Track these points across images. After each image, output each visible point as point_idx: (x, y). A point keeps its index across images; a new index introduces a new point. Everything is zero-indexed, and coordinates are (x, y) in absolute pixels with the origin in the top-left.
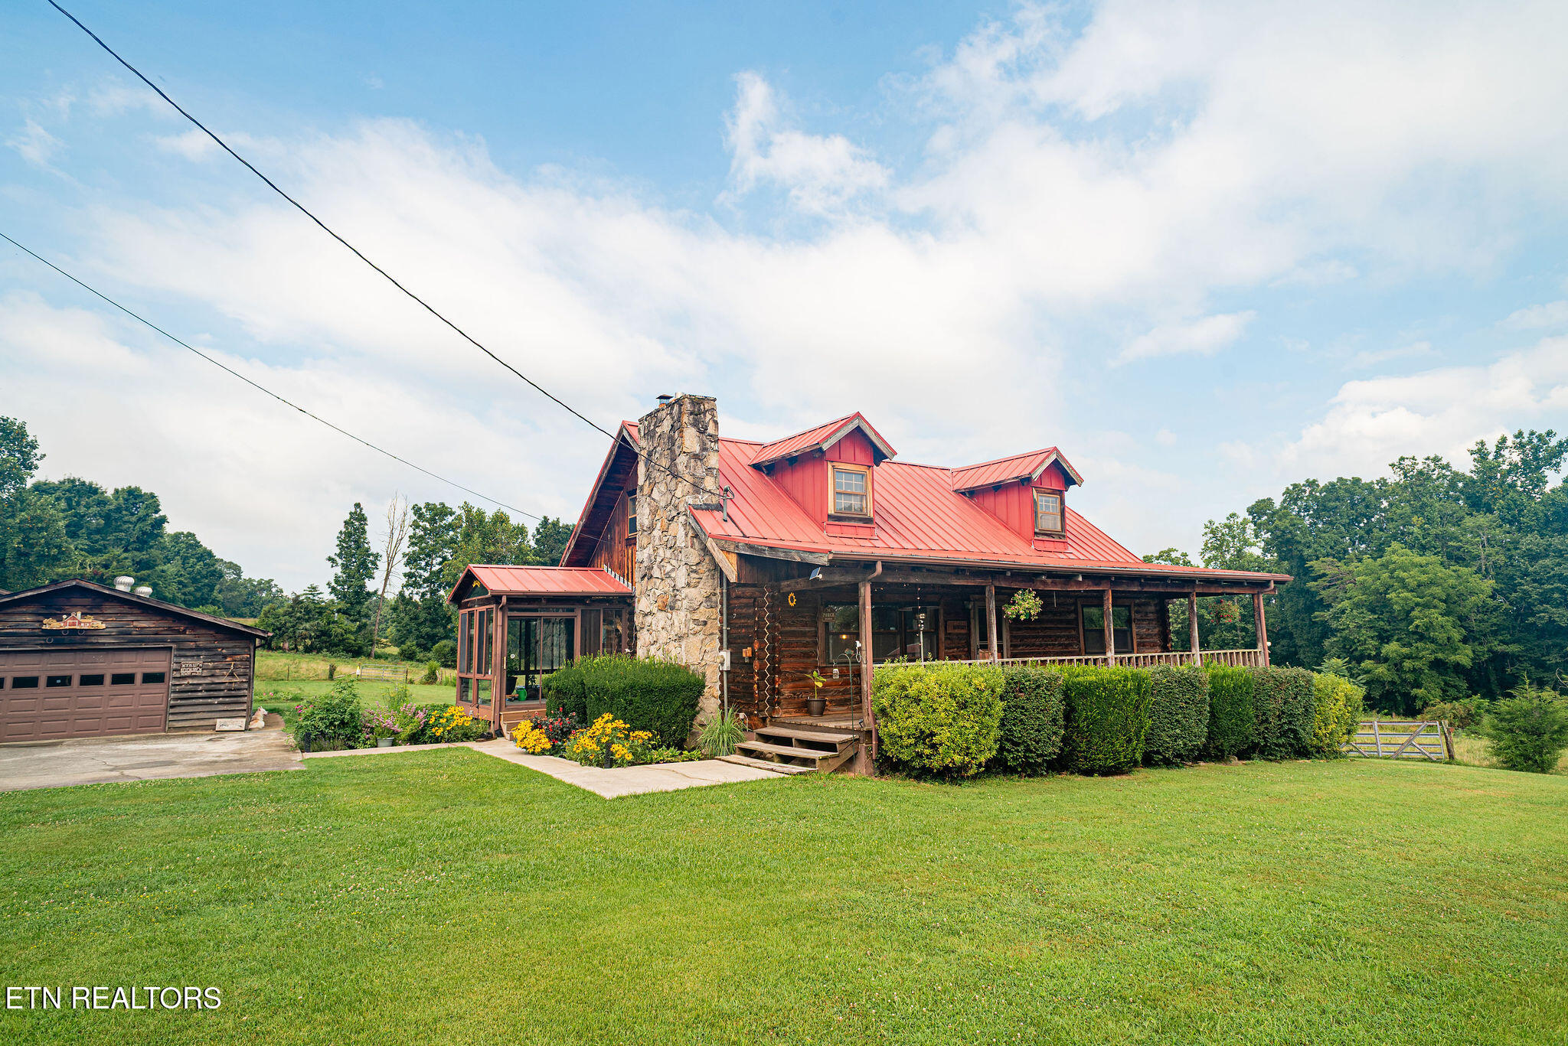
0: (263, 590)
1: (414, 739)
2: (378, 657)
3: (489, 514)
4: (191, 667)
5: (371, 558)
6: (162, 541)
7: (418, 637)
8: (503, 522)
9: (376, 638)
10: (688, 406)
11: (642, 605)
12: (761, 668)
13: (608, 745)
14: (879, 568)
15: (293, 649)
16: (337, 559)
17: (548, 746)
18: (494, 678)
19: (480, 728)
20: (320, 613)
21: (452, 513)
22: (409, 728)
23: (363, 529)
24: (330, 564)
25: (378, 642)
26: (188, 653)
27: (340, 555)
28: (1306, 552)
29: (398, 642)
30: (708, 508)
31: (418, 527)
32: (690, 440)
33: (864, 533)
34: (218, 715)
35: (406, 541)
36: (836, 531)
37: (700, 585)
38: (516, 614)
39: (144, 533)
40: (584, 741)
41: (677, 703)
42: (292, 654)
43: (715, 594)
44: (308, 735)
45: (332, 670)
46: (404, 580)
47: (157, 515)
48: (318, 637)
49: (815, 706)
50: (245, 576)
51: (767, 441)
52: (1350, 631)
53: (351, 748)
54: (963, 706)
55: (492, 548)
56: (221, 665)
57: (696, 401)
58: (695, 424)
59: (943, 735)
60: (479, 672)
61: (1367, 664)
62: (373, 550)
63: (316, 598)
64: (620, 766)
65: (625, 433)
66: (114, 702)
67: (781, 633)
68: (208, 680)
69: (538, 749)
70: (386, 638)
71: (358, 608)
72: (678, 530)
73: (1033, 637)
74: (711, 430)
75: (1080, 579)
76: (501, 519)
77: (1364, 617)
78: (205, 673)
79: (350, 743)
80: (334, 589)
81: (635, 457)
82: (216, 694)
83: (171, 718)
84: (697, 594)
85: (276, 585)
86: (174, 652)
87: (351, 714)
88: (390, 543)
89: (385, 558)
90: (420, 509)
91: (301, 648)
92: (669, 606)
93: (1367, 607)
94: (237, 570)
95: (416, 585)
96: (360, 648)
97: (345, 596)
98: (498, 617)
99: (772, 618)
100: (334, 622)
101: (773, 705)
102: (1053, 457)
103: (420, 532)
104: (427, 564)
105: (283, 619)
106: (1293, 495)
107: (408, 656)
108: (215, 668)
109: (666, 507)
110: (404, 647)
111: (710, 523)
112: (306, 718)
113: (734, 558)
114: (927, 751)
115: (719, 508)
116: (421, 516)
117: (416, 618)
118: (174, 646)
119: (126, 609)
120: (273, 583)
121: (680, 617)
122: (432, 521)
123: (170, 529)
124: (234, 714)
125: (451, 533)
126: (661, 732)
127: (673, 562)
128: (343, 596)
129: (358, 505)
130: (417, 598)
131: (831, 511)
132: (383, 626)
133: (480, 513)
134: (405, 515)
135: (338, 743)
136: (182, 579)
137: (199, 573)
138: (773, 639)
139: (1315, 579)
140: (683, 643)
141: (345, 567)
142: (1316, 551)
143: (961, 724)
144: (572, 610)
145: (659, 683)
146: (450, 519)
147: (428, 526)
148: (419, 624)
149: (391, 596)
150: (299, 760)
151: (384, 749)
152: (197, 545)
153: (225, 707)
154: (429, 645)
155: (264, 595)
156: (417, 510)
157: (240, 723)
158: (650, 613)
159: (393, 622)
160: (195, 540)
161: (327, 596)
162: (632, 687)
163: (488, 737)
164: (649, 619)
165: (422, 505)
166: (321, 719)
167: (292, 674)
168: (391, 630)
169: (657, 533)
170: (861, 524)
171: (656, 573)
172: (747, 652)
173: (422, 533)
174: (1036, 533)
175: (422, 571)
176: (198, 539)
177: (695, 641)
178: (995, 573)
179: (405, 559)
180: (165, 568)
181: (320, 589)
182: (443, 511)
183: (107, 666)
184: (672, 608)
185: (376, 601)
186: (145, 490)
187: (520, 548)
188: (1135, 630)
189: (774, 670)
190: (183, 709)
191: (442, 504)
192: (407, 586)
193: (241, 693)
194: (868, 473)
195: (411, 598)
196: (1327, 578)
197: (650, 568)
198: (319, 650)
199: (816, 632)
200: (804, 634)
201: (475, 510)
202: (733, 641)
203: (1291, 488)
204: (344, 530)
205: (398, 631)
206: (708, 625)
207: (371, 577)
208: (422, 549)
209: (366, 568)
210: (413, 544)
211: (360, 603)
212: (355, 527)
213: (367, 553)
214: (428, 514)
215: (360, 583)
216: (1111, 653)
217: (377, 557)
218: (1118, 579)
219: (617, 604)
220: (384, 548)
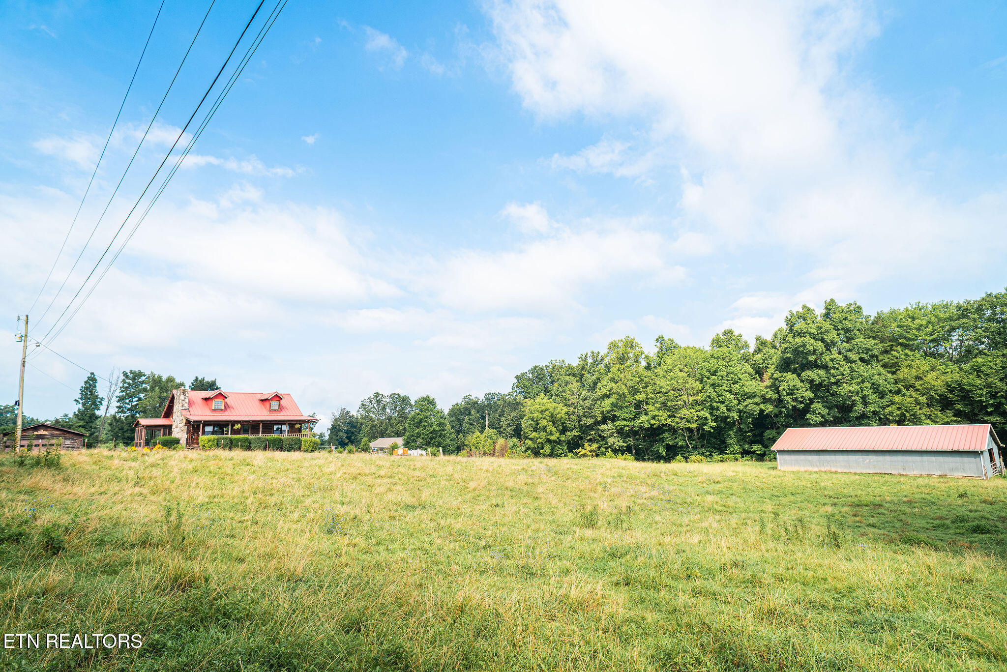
3: (164, 378)
4: (68, 442)
5: (99, 400)
8: (172, 381)
10: (182, 391)
11: (173, 427)
12: (190, 437)
13: (159, 449)
14: (203, 422)
18: (142, 442)
21: (144, 376)
23: (95, 385)
24: (75, 403)
26: (67, 439)
27: (81, 399)
31: (125, 383)
32: (182, 397)
35: (118, 390)
36: (214, 412)
37: (182, 424)
38: (148, 429)
40: (155, 449)
41: (177, 443)
43: (185, 426)
46: (117, 410)
54: (209, 441)
55: (165, 394)
56: (75, 442)
57: (184, 390)
58: (183, 394)
60: (139, 441)
62: (100, 396)
63: (67, 420)
71: (91, 424)
72: (179, 413)
74: (187, 395)
75: (251, 422)
76: (170, 380)
78: (71, 444)
80: (77, 415)
81: (174, 398)
84: (182, 426)
88: (110, 391)
89: (106, 400)
90: (127, 373)
92: (176, 427)
95: (123, 412)
97: (83, 419)
98: (144, 430)
99: (192, 430)
101: (192, 443)
102: (276, 394)
103: (126, 385)
104: (130, 401)
109: (178, 409)
111: (184, 413)
116: (127, 377)
117: (122, 429)
119: (53, 429)
121: (178, 429)
122: (134, 379)
125: (144, 386)
126: (170, 448)
127: (178, 419)
129: (92, 374)
130: (123, 419)
131: (213, 409)
133: (160, 377)
134: (118, 377)
138: (193, 433)
140: (179, 434)
141: (84, 404)
143: (209, 443)
144: (160, 428)
145: (174, 440)
146: (143, 378)
147: (131, 382)
149: (109, 416)
156: (125, 374)
159: (109, 431)
161: (73, 419)
162: (167, 441)
164: (174, 429)
165: (128, 371)
169: (176, 414)
170: (220, 411)
174: (269, 410)
175: (126, 405)
178: (230, 421)
179: (118, 399)
181: (69, 416)
182: (140, 374)
185: (100, 420)
191: (140, 371)
192: (118, 412)
194: (223, 401)
195: (120, 419)
197: (175, 420)
202: (187, 434)
204: (84, 386)
205: (112, 435)
206: (184, 431)
207: (98, 409)
208: (127, 394)
209: (96, 405)
210: (122, 391)
211: (92, 422)
212: (91, 383)
213: (97, 397)
214: (131, 376)
215: (92, 412)
216: (260, 434)
217: (102, 399)
218: (262, 421)
219: (170, 427)
220: (106, 395)
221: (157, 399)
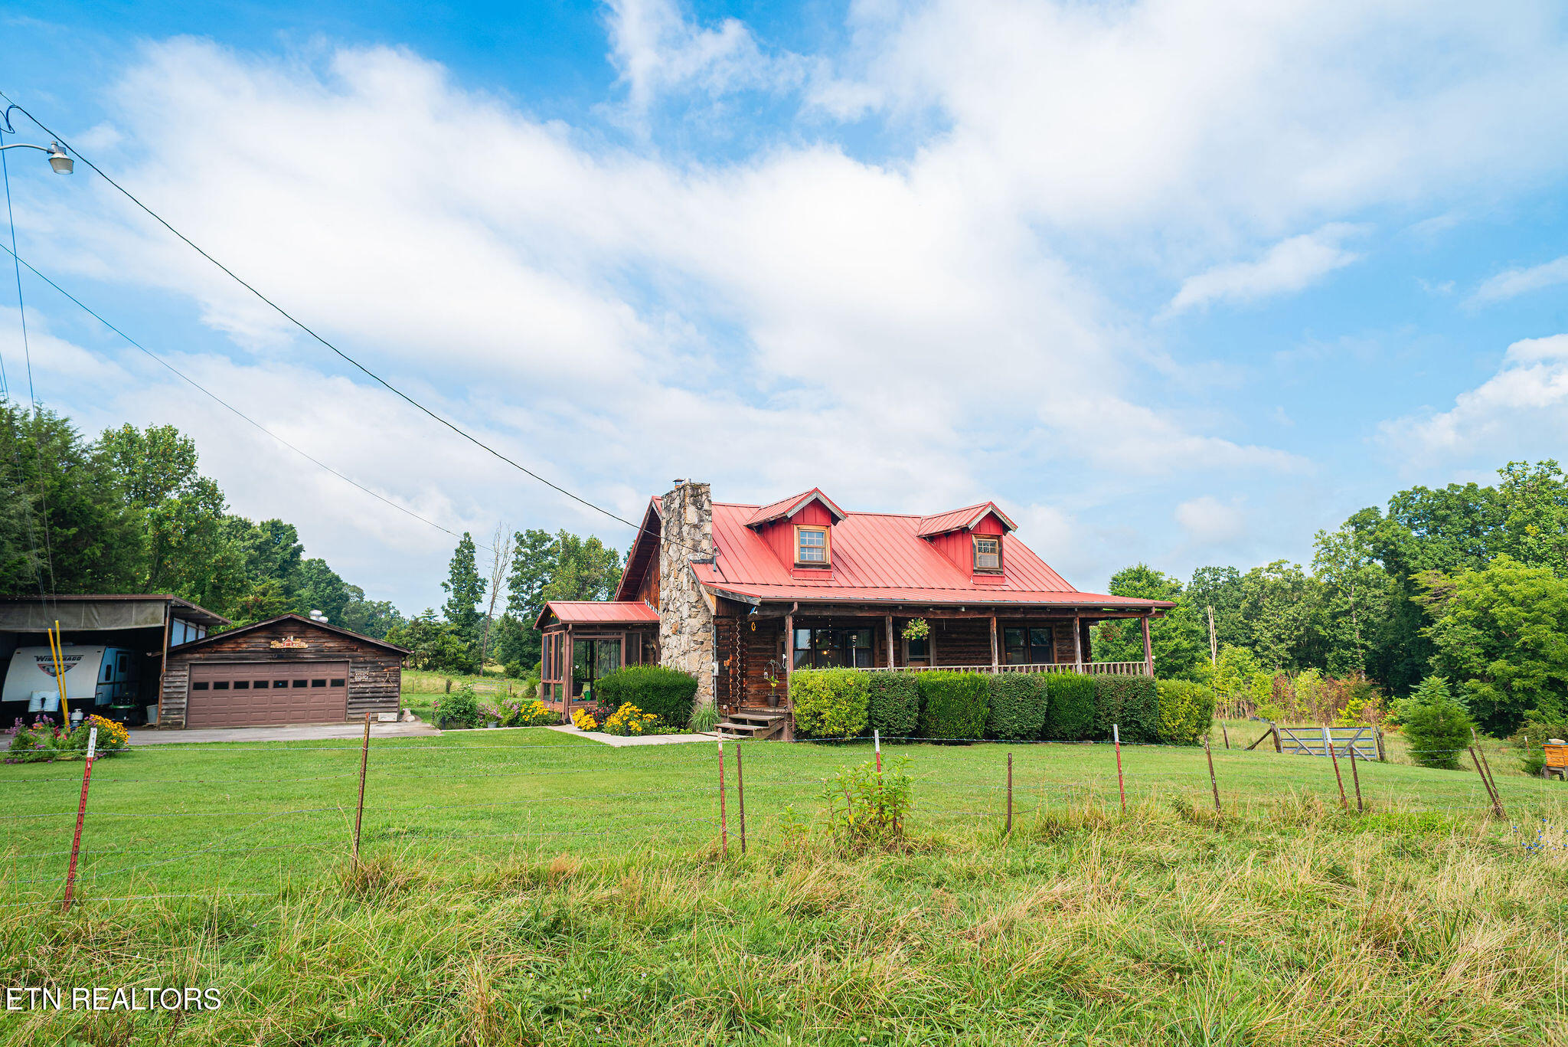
0: (382, 612)
1: (512, 723)
2: (486, 674)
3: (583, 541)
4: (361, 675)
5: (479, 583)
6: (299, 567)
7: (521, 656)
8: (596, 547)
9: (483, 657)
10: (689, 491)
11: (664, 630)
12: (734, 674)
13: (628, 721)
14: (796, 606)
15: (413, 667)
16: (450, 584)
17: (595, 725)
18: (565, 684)
19: (555, 717)
20: (436, 634)
21: (550, 540)
22: (507, 716)
23: (472, 557)
24: (443, 589)
25: (486, 661)
26: (360, 666)
27: (452, 581)
28: (1412, 564)
29: (504, 661)
30: (704, 562)
31: (520, 553)
32: (691, 515)
33: (823, 576)
34: (379, 710)
35: (509, 567)
36: (800, 575)
37: (699, 616)
38: (579, 637)
39: (285, 561)
40: (614, 720)
41: (678, 697)
42: (413, 671)
43: (709, 623)
44: (444, 718)
45: (449, 684)
46: (508, 603)
47: (295, 545)
48: (435, 656)
49: (772, 699)
50: (366, 599)
51: (763, 504)
52: (1453, 648)
53: (470, 728)
54: (839, 695)
55: (586, 572)
56: (380, 674)
57: (696, 488)
58: (694, 503)
59: (827, 714)
60: (555, 679)
61: (1472, 683)
62: (481, 576)
63: (432, 620)
64: (635, 735)
65: (654, 505)
66: (312, 700)
67: (748, 650)
68: (372, 685)
69: (588, 728)
70: (493, 657)
71: (469, 629)
72: (683, 578)
73: (960, 652)
74: (706, 506)
75: (963, 610)
76: (594, 545)
77: (1468, 634)
78: (371, 680)
79: (470, 724)
80: (447, 612)
81: (659, 522)
82: (377, 695)
83: (349, 711)
84: (696, 623)
85: (394, 608)
86: (350, 665)
87: (470, 706)
88: (496, 569)
89: (490, 583)
90: (522, 536)
91: (420, 666)
92: (678, 632)
93: (1472, 622)
94: (360, 593)
95: (519, 607)
96: (471, 666)
97: (457, 619)
98: (567, 640)
99: (741, 639)
100: (448, 643)
101: (742, 699)
102: (989, 510)
103: (522, 558)
104: (529, 588)
105: (405, 640)
106: (1401, 503)
107: (513, 674)
108: (376, 676)
109: (677, 561)
110: (509, 665)
111: (704, 573)
112: (442, 708)
113: (714, 598)
114: (818, 725)
115: (711, 562)
116: (522, 543)
117: (519, 638)
118: (350, 660)
119: (319, 634)
120: (391, 605)
121: (685, 638)
122: (533, 547)
123: (304, 557)
124: (390, 710)
125: (550, 558)
126: (666, 717)
127: (681, 600)
128: (457, 620)
129: (467, 535)
130: (520, 619)
131: (797, 560)
132: (490, 646)
133: (576, 540)
134: (508, 542)
135: (462, 724)
136: (315, 602)
137: (329, 596)
138: (741, 654)
139: (1417, 593)
140: (686, 657)
141: (457, 591)
142: (1423, 563)
143: (838, 706)
144: (620, 634)
145: (665, 683)
146: (548, 545)
147: (529, 551)
148: (522, 644)
149: (498, 615)
150: (438, 732)
151: (491, 729)
152: (327, 570)
153: (384, 705)
154: (531, 664)
155: (383, 616)
156: (519, 538)
157: (394, 716)
158: (668, 636)
159: (499, 642)
160: (325, 566)
161: (441, 618)
162: (646, 686)
163: (560, 723)
164: (668, 639)
165: (523, 533)
166: (452, 708)
167: (416, 688)
168: (498, 650)
169: (672, 579)
170: (820, 569)
171: (671, 607)
172: (727, 663)
173: (524, 558)
174: (975, 571)
175: (524, 595)
176: (328, 565)
177: (695, 655)
178: (892, 607)
179: (509, 583)
180: (300, 592)
181: (435, 613)
182: (542, 538)
183: (310, 674)
184: (680, 633)
185: (483, 622)
186: (285, 522)
187: (611, 572)
188: (1056, 646)
189: (742, 675)
190: (357, 706)
191: (542, 531)
192: (510, 608)
193: (394, 694)
194: (827, 531)
195: (515, 620)
196: (1430, 592)
197: (667, 604)
198: (435, 668)
199: (775, 649)
200: (765, 650)
201: (570, 537)
202: (720, 656)
203: (1399, 495)
204: (455, 557)
205: (504, 650)
206: (705, 644)
207: (479, 601)
208: (523, 574)
209: (475, 593)
210: (516, 569)
211: (470, 625)
212: (465, 555)
213: (476, 578)
214: (529, 542)
215: (469, 606)
216: (995, 664)
217: (484, 581)
218: (999, 609)
219: (652, 629)
220: (490, 574)
221: (574, 582)
